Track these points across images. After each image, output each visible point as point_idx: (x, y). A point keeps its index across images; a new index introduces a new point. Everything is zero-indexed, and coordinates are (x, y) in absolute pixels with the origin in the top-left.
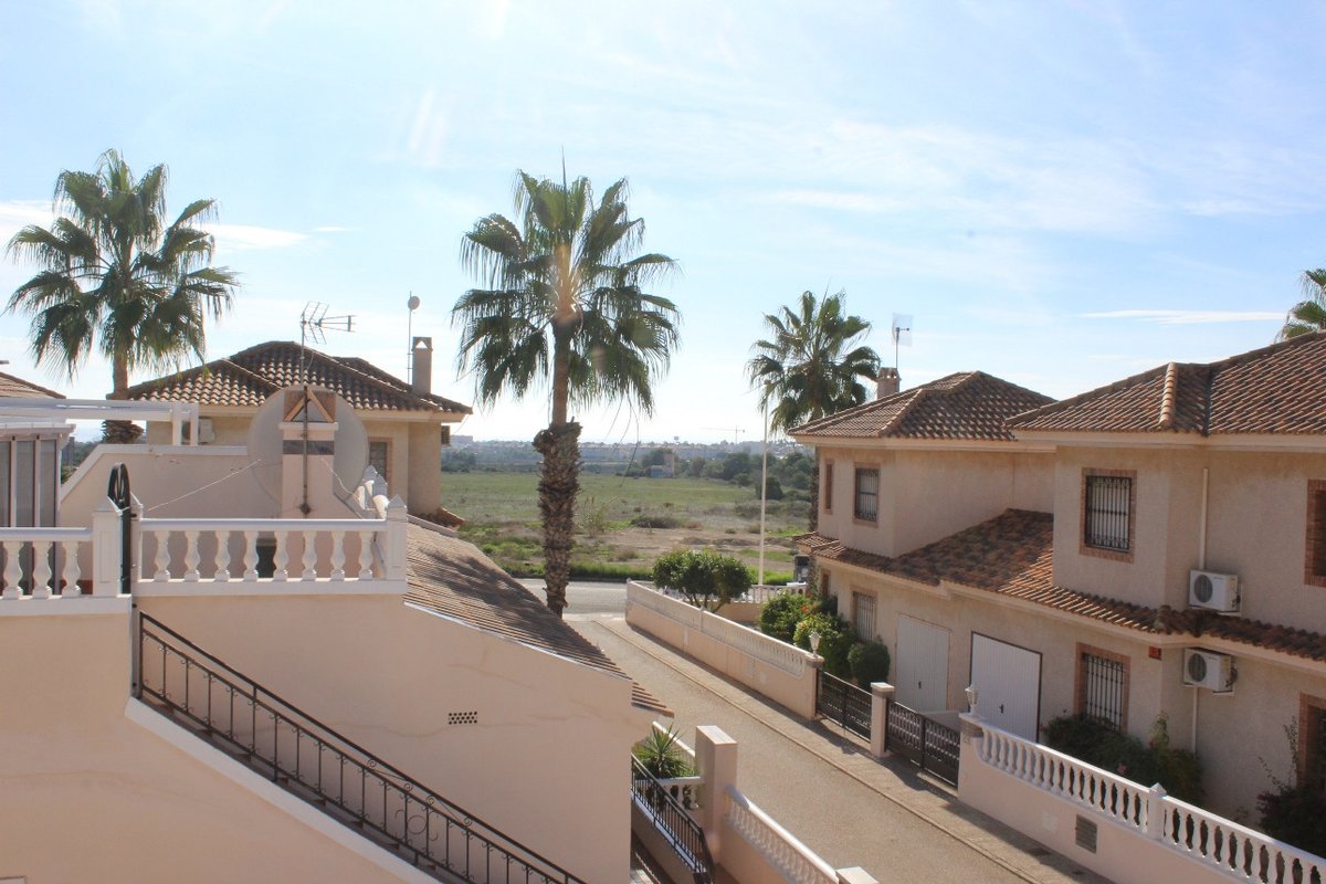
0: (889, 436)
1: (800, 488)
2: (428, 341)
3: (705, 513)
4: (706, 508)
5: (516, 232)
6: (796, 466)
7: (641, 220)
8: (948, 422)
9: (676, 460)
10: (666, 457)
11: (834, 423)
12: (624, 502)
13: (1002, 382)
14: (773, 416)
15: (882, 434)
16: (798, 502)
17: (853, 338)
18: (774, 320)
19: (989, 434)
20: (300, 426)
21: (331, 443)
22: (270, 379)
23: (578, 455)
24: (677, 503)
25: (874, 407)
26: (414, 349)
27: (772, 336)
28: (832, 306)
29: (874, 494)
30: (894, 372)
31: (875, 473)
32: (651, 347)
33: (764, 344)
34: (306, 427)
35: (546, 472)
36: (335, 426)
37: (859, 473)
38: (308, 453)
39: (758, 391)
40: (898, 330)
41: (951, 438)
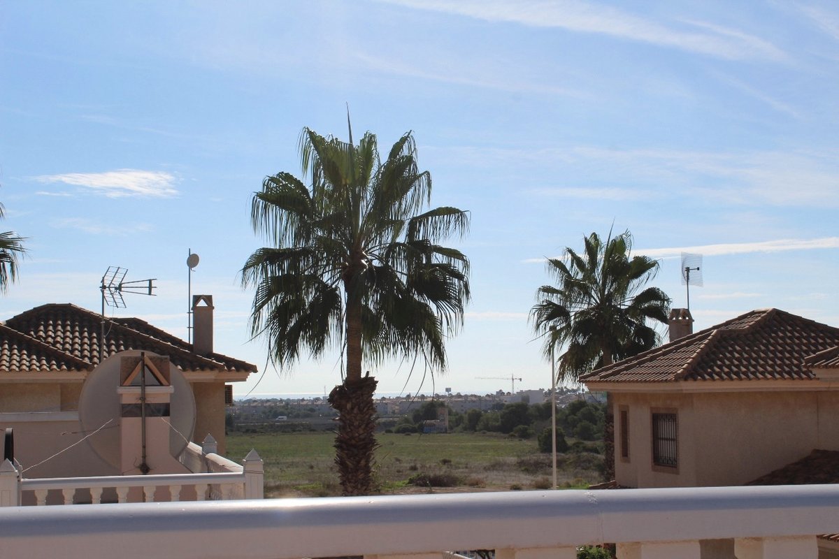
0: (686, 380)
1: (585, 439)
2: (208, 299)
3: (486, 469)
4: (486, 464)
5: (305, 191)
6: (579, 414)
7: (428, 173)
8: (745, 363)
9: (450, 413)
10: (439, 410)
11: (627, 369)
12: (398, 460)
13: (799, 318)
14: (559, 363)
15: (678, 378)
16: (585, 454)
17: (641, 278)
18: (557, 264)
19: (788, 373)
20: (138, 390)
21: (167, 405)
22: (49, 343)
23: (374, 410)
24: (454, 460)
25: (667, 351)
26: (195, 308)
27: (556, 282)
28: (618, 247)
29: (673, 440)
30: (686, 313)
31: (672, 417)
32: (444, 299)
33: (548, 290)
34: (143, 390)
35: (342, 428)
36: (171, 389)
37: (656, 418)
38: (146, 416)
39: (545, 338)
40: (688, 270)
41: (750, 379)
